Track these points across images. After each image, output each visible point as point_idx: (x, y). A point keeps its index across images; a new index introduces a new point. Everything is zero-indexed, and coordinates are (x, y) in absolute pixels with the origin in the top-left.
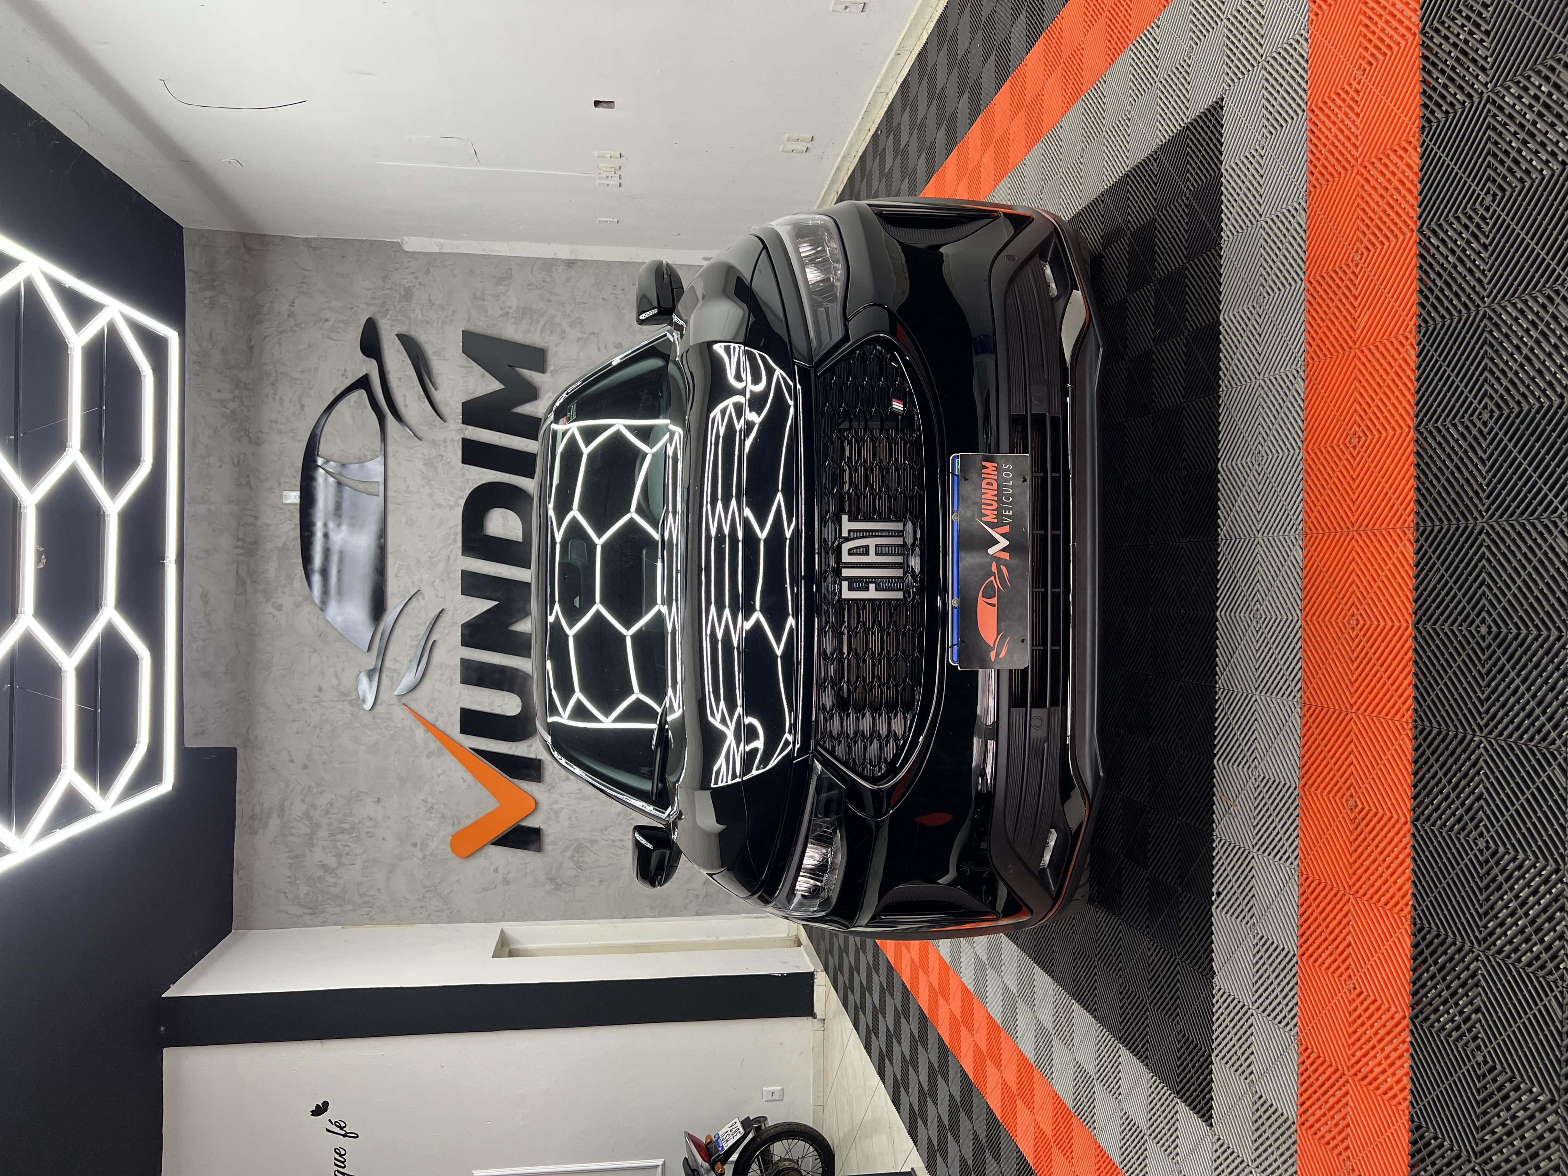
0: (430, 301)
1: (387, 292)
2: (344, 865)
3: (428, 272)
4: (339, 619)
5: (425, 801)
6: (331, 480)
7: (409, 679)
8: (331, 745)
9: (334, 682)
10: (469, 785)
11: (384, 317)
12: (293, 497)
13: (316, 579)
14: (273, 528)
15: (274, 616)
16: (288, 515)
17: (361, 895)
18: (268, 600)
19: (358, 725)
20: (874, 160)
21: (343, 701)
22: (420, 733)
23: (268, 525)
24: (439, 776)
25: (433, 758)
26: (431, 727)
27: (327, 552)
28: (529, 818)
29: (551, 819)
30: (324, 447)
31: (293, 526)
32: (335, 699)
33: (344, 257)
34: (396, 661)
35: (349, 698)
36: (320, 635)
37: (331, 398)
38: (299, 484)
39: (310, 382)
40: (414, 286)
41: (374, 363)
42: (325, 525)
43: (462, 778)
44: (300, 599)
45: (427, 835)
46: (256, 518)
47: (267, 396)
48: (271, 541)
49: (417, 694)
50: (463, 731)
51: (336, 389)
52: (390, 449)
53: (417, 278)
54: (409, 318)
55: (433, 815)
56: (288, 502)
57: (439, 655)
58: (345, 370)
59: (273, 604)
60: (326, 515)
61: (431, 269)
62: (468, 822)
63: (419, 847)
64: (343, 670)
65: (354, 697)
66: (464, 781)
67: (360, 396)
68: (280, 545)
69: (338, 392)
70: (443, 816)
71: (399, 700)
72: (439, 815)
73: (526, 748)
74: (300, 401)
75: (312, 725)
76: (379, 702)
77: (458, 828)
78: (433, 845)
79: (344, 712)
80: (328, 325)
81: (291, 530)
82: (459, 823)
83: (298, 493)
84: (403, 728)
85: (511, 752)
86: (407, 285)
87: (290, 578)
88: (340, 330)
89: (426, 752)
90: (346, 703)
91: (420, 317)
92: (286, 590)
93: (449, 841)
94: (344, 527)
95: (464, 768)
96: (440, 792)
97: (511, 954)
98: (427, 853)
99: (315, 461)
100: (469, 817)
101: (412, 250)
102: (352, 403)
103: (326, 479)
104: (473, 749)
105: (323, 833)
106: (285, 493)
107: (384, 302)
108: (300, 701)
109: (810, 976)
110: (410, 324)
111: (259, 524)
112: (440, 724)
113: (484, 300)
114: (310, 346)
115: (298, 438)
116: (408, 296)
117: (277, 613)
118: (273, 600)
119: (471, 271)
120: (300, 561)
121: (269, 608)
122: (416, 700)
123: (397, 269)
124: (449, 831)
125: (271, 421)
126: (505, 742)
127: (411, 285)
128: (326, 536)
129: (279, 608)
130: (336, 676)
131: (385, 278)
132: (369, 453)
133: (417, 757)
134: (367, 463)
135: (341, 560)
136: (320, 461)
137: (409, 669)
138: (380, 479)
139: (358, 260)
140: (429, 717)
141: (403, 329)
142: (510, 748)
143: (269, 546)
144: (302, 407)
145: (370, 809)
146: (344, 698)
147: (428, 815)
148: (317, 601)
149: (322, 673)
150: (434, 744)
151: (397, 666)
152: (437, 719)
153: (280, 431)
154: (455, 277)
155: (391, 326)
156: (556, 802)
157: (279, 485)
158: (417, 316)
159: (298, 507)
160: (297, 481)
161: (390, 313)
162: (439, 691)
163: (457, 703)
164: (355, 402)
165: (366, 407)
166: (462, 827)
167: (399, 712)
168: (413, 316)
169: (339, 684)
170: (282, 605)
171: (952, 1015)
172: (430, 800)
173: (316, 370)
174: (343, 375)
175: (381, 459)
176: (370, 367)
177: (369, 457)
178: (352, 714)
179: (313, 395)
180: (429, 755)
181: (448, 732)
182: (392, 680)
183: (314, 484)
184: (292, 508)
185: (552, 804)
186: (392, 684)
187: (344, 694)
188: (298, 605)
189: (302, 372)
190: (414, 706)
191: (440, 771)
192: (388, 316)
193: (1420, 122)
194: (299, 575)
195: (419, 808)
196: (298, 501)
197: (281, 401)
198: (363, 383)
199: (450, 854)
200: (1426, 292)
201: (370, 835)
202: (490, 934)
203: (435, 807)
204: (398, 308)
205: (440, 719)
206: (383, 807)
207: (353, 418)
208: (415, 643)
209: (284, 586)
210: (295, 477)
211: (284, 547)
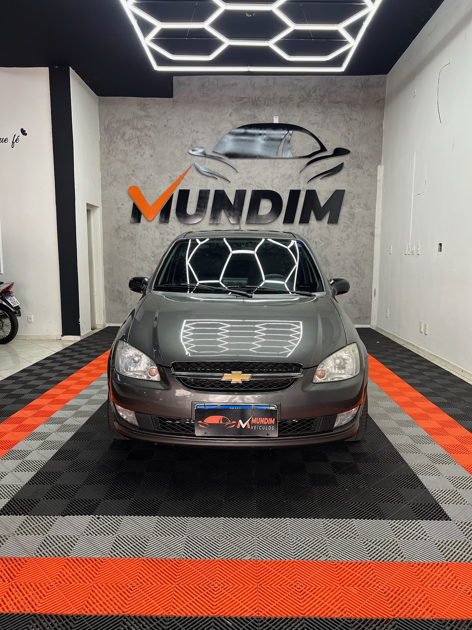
0: (357, 176)
1: (361, 159)
2: (125, 142)
3: (369, 175)
4: (226, 140)
5: (151, 175)
6: (283, 137)
7: (202, 169)
8: (174, 137)
9: (200, 138)
10: (158, 193)
11: (350, 157)
12: (276, 121)
13: (243, 131)
14: (263, 112)
15: (227, 113)
16: (269, 118)
17: (112, 149)
18: (233, 110)
19: (182, 147)
20: (417, 360)
21: (192, 142)
22: (180, 173)
23: (264, 110)
24: (162, 181)
25: (169, 178)
26: (182, 178)
27: (254, 135)
28: (145, 218)
29: (144, 227)
30: (297, 133)
31: (264, 120)
32: (193, 138)
33: (375, 141)
34: (209, 163)
35: (193, 144)
36: (220, 132)
37: (317, 136)
38: (282, 123)
39: (323, 127)
40: (363, 170)
41: (331, 154)
42: (265, 134)
43: (161, 191)
44: (234, 123)
45: (137, 176)
46: (268, 105)
47: (318, 109)
48: (258, 111)
49: (195, 172)
50: (180, 191)
51: (321, 138)
52: (296, 161)
53: (367, 171)
54: (350, 168)
55: (146, 179)
56: (274, 118)
57: (211, 181)
58: (328, 142)
59: (232, 113)
60: (269, 134)
61: (370, 177)
62: (143, 193)
63: (132, 173)
64: (205, 141)
65: (194, 146)
66: (160, 191)
67: (318, 148)
68: (256, 115)
69: (319, 139)
70: (145, 183)
71: (193, 165)
72: (146, 181)
73: (173, 216)
74: (316, 123)
75: (182, 129)
76: (192, 156)
77: (140, 189)
78: (133, 179)
79: (188, 142)
80: (347, 134)
81: (262, 119)
82: (142, 189)
83: (278, 123)
84: (181, 166)
85: (171, 210)
86: (364, 167)
87: (243, 119)
88: (345, 139)
89: (172, 176)
90: (191, 143)
91: (351, 172)
92: (238, 118)
93: (135, 185)
94: (264, 142)
95: (165, 191)
96: (155, 181)
97: (88, 211)
98: (130, 176)
99: (291, 130)
100: (145, 193)
101: (378, 169)
102: (315, 144)
103: (283, 134)
104: (172, 196)
105: (138, 133)
106: (278, 117)
107: (357, 157)
108: (192, 124)
109: (79, 334)
110: (347, 168)
111: (265, 106)
112: (183, 181)
113: (357, 199)
114: (338, 127)
115: (300, 122)
116: (359, 167)
117: (228, 114)
118: (233, 112)
119: (369, 193)
120: (250, 124)
121: (230, 111)
122: (193, 171)
123: (370, 163)
124: (139, 186)
125: (307, 111)
126: (175, 208)
127: (364, 169)
128: (260, 134)
129: (230, 115)
130: (203, 139)
131: (366, 158)
132: (294, 151)
133: (170, 172)
134: (290, 151)
135: (250, 141)
136: (291, 132)
137: (206, 169)
138: (284, 156)
139: (374, 147)
140: (186, 177)
141: (345, 165)
142: (173, 210)
143: (256, 111)
144: (313, 124)
145: (148, 152)
146: (194, 142)
147: (146, 177)
148: (233, 131)
149: (204, 133)
150: (175, 179)
151: (207, 164)
152: (185, 180)
153: (303, 115)
154: (367, 187)
155: (347, 161)
156: (151, 229)
157: (281, 115)
158: (351, 171)
159: (272, 123)
160: (283, 122)
161: (352, 160)
162: (197, 181)
163: (192, 188)
164: (315, 146)
165: (313, 150)
166: (141, 190)
167: (188, 165)
168: (351, 169)
169: (199, 140)
170: (231, 116)
171: (57, 395)
172: (152, 177)
173: (328, 130)
174: (326, 141)
175: (292, 156)
176: (330, 152)
177: (292, 152)
178: (187, 145)
179: (318, 128)
180: (170, 177)
181: (180, 184)
182: (201, 161)
183: (282, 129)
184: (272, 120)
185: (150, 227)
186: (199, 162)
187: (195, 141)
188: (232, 123)
189: (328, 124)
190: (190, 170)
191: (164, 181)
192: (351, 159)
193: (444, 619)
194: (244, 123)
195: (148, 173)
196: (275, 122)
197: (316, 115)
198: (323, 149)
199: (129, 186)
200: (366, 623)
201: (137, 153)
202: (97, 201)
203: (149, 179)
204: (354, 163)
205: (185, 181)
206: (149, 158)
207: (309, 145)
208: (216, 171)
209: (239, 117)
210: (284, 121)
211: (255, 117)
